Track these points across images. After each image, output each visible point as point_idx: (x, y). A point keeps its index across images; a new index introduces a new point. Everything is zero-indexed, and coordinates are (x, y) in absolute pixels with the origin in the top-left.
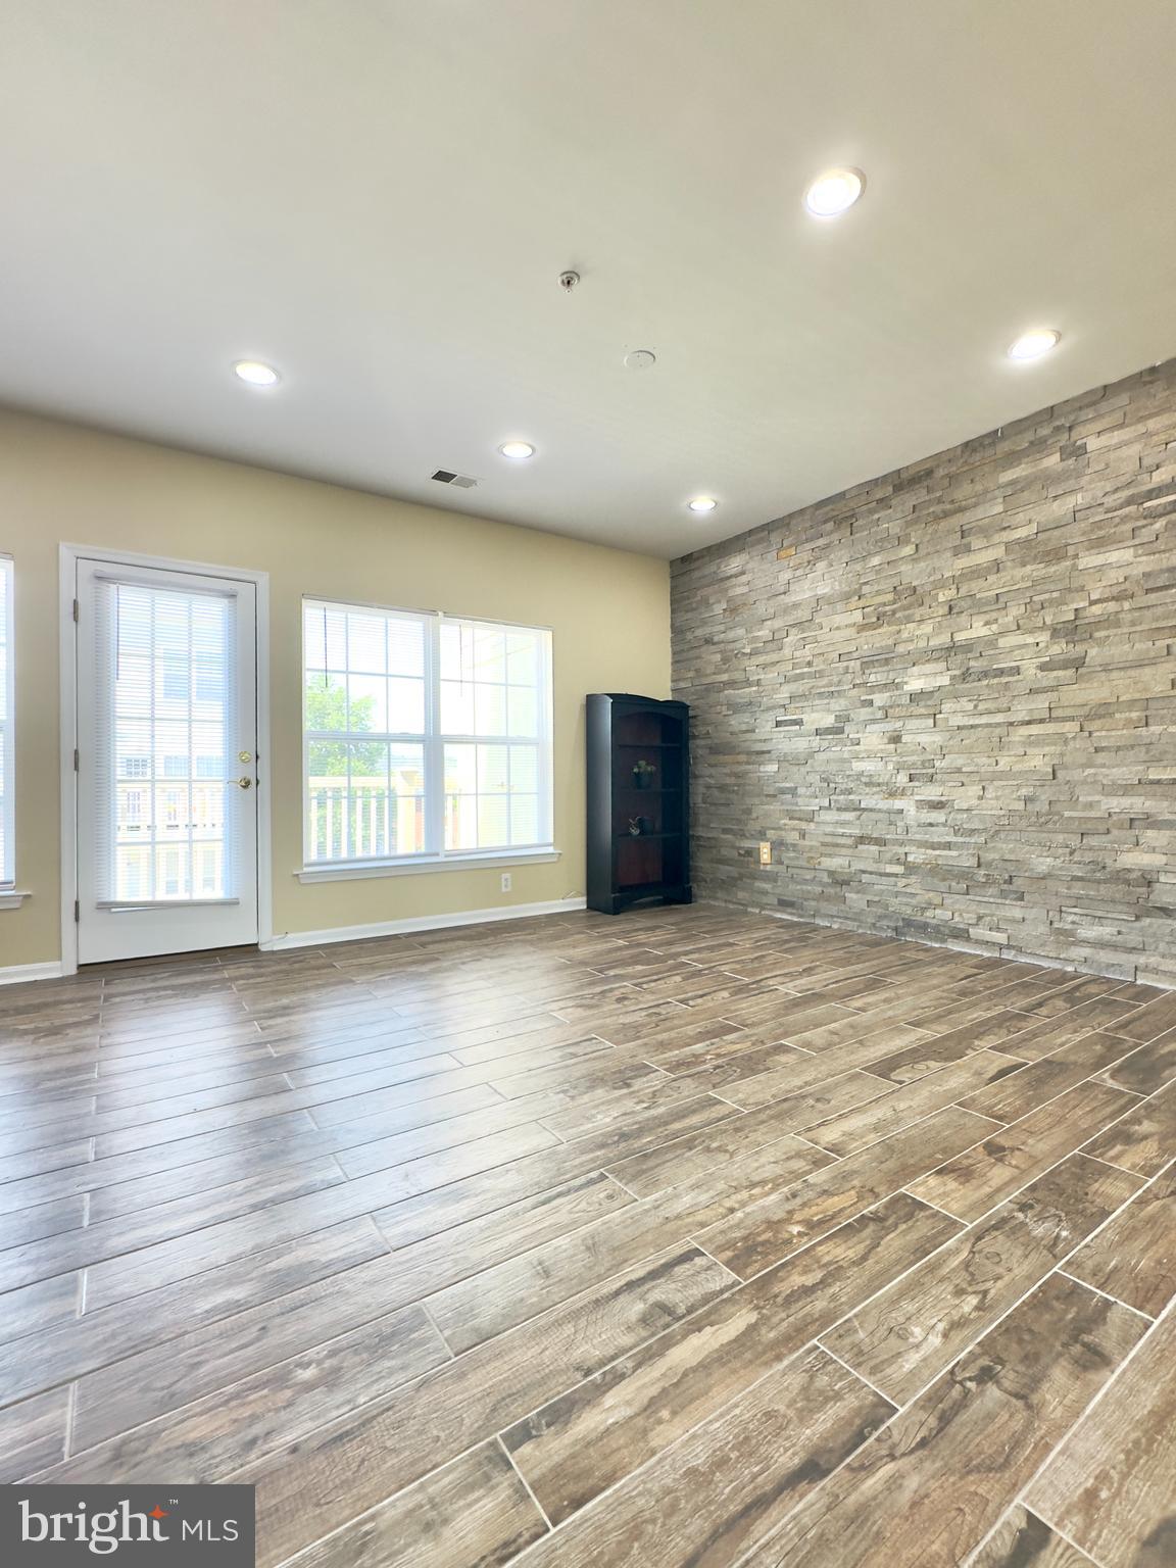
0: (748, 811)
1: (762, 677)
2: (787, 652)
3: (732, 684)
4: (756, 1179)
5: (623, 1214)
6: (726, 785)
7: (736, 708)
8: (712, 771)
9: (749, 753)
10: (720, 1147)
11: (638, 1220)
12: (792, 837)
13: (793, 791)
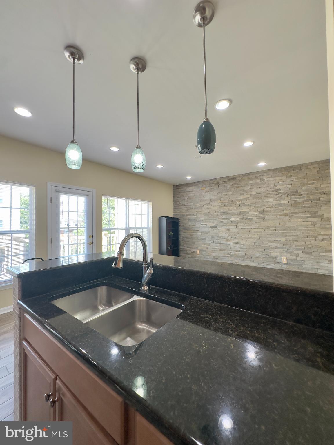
0: (194, 243)
1: (197, 214)
2: (203, 209)
3: (189, 215)
6: (188, 237)
7: (190, 220)
8: (185, 234)
9: (194, 230)
12: (205, 249)
13: (205, 239)
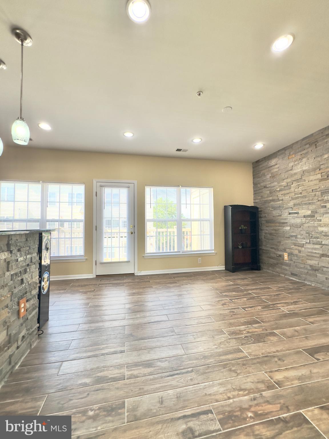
0: (280, 242)
1: (283, 198)
2: (292, 189)
4: (243, 387)
5: (193, 388)
6: (272, 233)
8: (267, 228)
9: (280, 223)
10: (235, 370)
11: (197, 392)
12: (296, 252)
13: (296, 236)
